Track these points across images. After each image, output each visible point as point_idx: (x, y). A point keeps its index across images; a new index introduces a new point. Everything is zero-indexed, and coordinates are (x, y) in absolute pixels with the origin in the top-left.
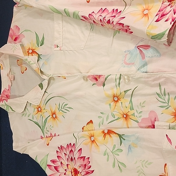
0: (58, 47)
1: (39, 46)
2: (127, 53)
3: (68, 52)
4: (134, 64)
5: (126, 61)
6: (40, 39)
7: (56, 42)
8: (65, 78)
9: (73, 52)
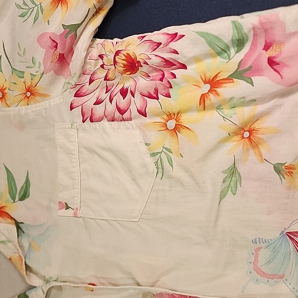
0: (67, 208)
1: (17, 199)
2: (258, 245)
3: (97, 223)
4: (284, 279)
5: (259, 265)
6: (20, 184)
7: (63, 197)
8: (93, 291)
9: (111, 224)
